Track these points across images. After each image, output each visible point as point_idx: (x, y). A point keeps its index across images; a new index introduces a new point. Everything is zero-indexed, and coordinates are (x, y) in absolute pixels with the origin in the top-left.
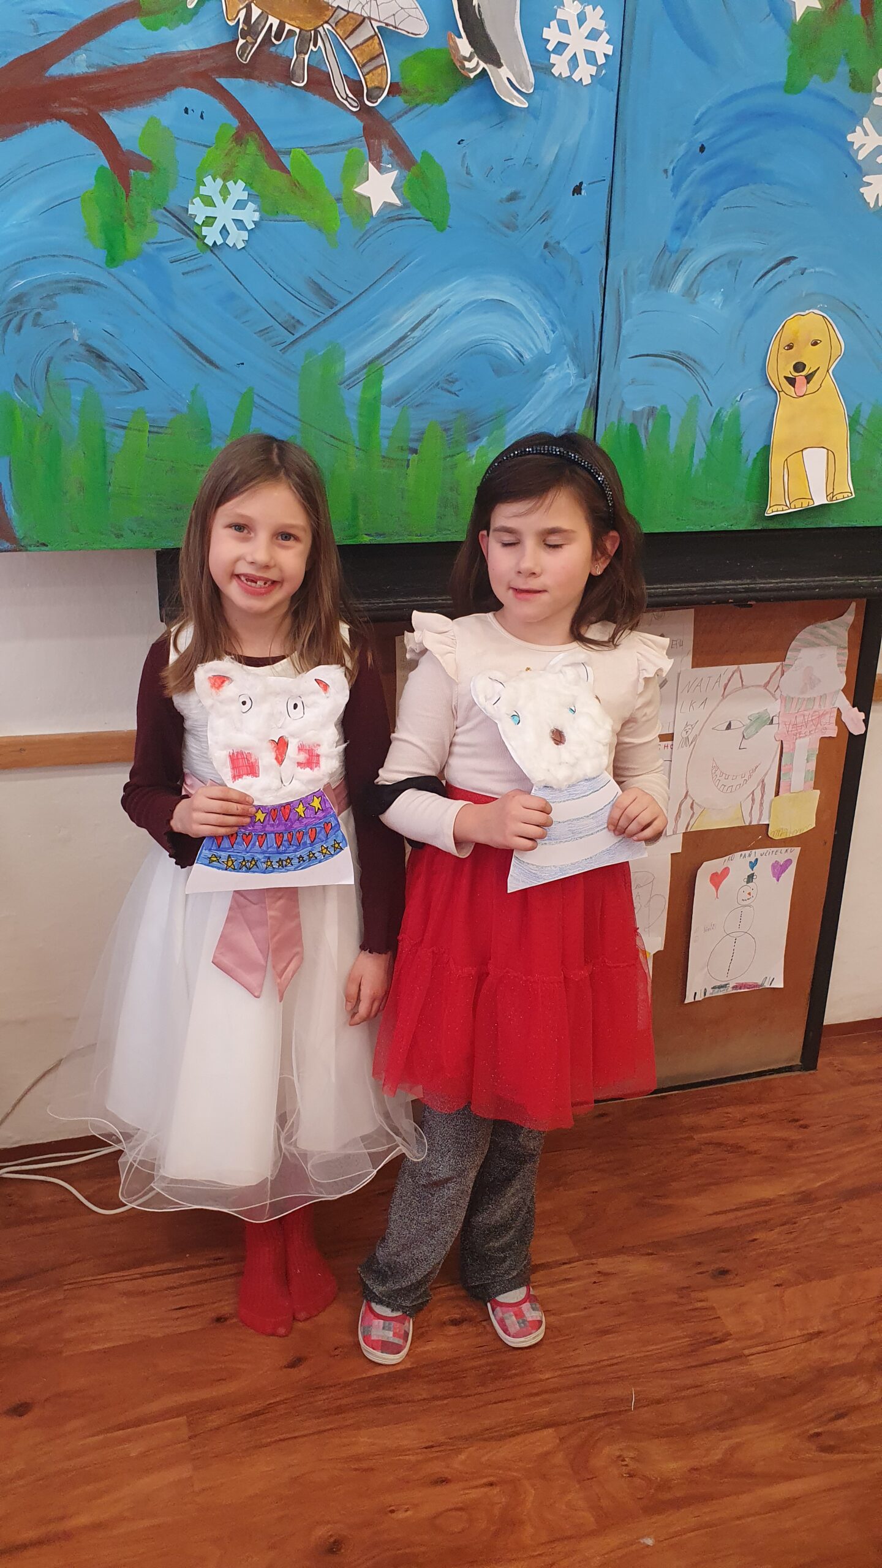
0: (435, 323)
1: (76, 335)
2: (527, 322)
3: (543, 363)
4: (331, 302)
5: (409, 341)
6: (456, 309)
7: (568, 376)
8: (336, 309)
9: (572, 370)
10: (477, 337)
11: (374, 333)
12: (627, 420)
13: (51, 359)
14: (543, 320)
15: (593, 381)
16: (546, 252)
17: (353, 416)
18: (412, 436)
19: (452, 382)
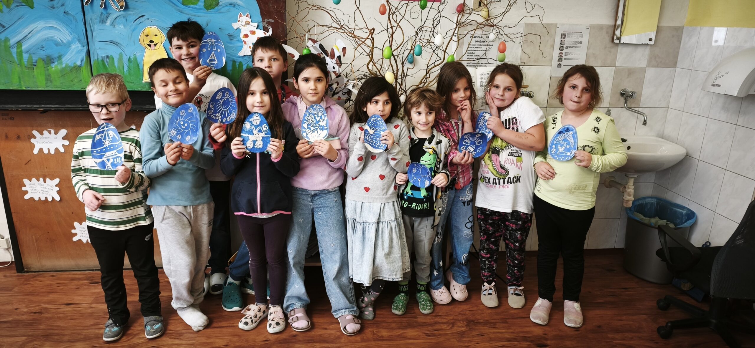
0: (35, 32)
2: (63, 32)
3: (70, 43)
4: (4, 27)
5: (28, 37)
6: (41, 28)
7: (78, 47)
9: (79, 45)
10: (48, 36)
11: (17, 34)
12: (100, 59)
14: (68, 32)
15: (87, 48)
16: (65, 14)
17: (15, 56)
18: (34, 61)
19: (43, 47)
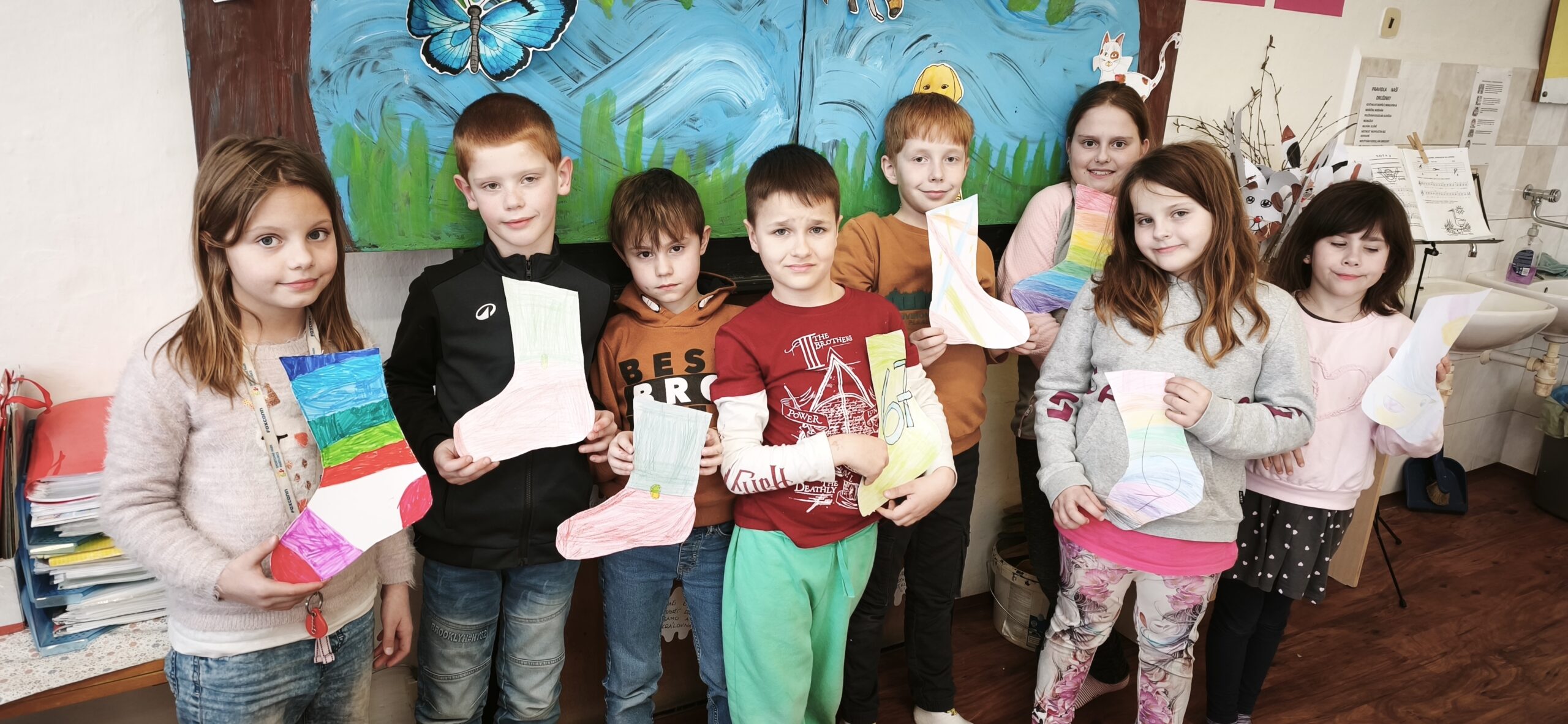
0: (683, 77)
1: (406, 80)
2: (748, 77)
3: (760, 107)
4: (606, 59)
5: (664, 89)
6: (698, 66)
7: (777, 117)
8: (610, 64)
9: (780, 113)
10: (714, 87)
11: (638, 83)
13: (385, 98)
14: (760, 76)
15: (795, 121)
16: (762, 27)
17: (621, 144)
19: (695, 120)
